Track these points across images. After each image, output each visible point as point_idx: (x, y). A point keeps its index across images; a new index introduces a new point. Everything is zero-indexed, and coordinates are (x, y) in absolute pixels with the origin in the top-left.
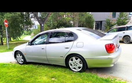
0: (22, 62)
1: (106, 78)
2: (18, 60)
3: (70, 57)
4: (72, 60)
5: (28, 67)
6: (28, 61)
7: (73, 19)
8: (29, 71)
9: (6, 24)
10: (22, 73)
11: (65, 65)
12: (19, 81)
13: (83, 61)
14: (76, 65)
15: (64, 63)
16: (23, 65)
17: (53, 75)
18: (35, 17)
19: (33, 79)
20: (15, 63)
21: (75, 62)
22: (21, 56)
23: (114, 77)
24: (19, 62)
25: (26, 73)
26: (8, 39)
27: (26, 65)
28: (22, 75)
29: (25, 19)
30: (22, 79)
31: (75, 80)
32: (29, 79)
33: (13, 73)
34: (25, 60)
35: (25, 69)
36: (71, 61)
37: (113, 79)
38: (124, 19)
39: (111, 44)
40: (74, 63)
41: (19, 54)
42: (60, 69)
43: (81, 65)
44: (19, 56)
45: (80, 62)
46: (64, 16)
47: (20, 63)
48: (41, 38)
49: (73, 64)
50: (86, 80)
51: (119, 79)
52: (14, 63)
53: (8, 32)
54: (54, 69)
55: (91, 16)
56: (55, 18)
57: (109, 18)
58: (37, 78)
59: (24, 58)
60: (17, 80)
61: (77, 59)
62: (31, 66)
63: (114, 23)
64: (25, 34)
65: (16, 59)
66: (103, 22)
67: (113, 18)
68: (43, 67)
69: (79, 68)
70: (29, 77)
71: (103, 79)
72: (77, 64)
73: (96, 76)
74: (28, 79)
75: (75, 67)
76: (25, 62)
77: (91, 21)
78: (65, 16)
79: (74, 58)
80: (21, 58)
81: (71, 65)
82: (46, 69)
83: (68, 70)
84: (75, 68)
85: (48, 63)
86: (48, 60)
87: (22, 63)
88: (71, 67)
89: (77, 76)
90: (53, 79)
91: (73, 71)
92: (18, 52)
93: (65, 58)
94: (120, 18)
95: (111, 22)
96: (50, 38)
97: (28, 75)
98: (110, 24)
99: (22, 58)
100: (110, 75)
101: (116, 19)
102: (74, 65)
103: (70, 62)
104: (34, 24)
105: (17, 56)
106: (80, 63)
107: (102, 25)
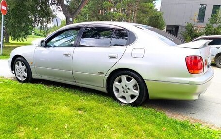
0: (24, 77)
1: (182, 120)
2: (16, 73)
3: (116, 74)
4: (120, 81)
5: (34, 88)
6: (35, 76)
7: (127, 16)
8: (35, 95)
9: (4, 8)
10: (22, 97)
11: (105, 90)
12: (13, 108)
13: (141, 83)
14: (127, 92)
15: (105, 86)
16: (24, 84)
17: (82, 105)
18: (58, 3)
19: (41, 108)
20: (10, 78)
21: (126, 86)
22: (24, 66)
23: (196, 120)
24: (18, 77)
25: (30, 97)
26: (4, 38)
27: (32, 84)
28: (20, 99)
29: (40, 6)
30: (20, 107)
31: (122, 118)
32: (33, 108)
33: (3, 94)
34: (30, 75)
35: (27, 90)
36: (119, 84)
37: (195, 124)
38: (218, 28)
39: (196, 57)
40: (123, 87)
41: (20, 63)
42: (95, 97)
43: (137, 93)
44: (20, 67)
45: (135, 85)
46: (110, 9)
47: (21, 79)
48: (66, 37)
49: (121, 89)
50: (144, 120)
51: (206, 124)
52: (8, 79)
53: (6, 25)
54: (83, 96)
55: (160, 14)
56: (94, 12)
57: (192, 22)
58: (49, 107)
59: (28, 70)
60: (9, 107)
61: (129, 80)
62: (40, 86)
63: (199, 31)
64: (35, 34)
65: (13, 72)
66: (180, 28)
67: (199, 22)
68: (63, 91)
69: (133, 97)
70: (34, 104)
71: (176, 122)
72: (129, 88)
73: (162, 116)
74: (31, 107)
75: (125, 94)
76: (30, 79)
77: (158, 23)
78: (112, 10)
79: (124, 78)
80: (23, 70)
81: (118, 90)
82: (69, 95)
83: (111, 99)
84: (123, 98)
85: (74, 84)
86: (74, 78)
87: (24, 80)
88: (116, 94)
89: (126, 112)
90: (80, 112)
91: (120, 102)
92: (19, 58)
93: (107, 76)
94: (211, 24)
95: (195, 30)
96: (82, 38)
97: (33, 100)
98: (192, 32)
99: (25, 71)
100: (190, 117)
101: (203, 25)
102: (124, 91)
103: (116, 84)
104: (55, 16)
105: (16, 66)
106: (135, 87)
107: (179, 33)
